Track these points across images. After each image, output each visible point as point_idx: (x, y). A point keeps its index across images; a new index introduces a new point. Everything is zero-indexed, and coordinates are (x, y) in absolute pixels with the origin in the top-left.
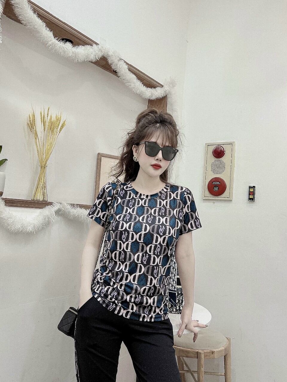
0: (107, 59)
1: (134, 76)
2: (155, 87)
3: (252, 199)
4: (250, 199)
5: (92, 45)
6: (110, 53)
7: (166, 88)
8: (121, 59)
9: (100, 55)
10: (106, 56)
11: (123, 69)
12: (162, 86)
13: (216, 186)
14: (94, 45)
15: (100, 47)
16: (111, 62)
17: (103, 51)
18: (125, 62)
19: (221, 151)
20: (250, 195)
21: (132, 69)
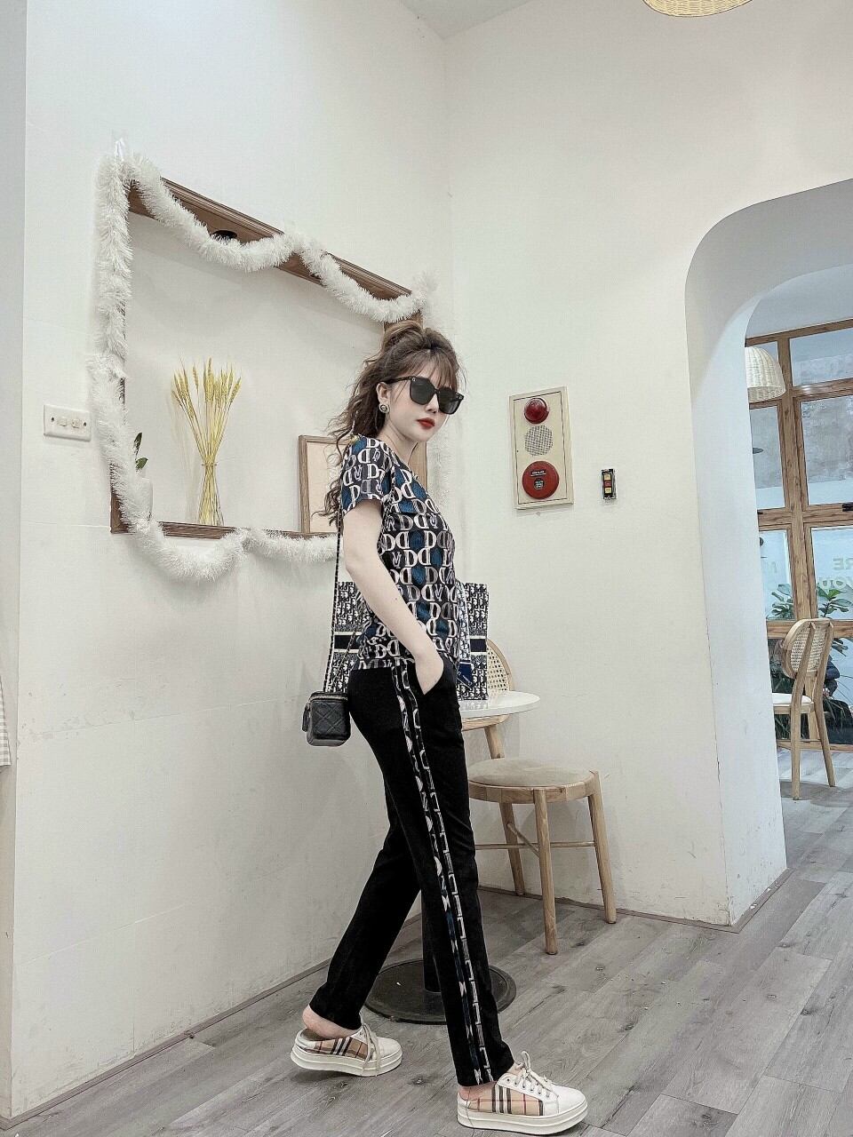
0: (299, 257)
1: (353, 282)
2: (394, 297)
3: (609, 496)
4: (606, 495)
5: (271, 236)
6: (306, 246)
7: (418, 295)
8: (326, 254)
9: (288, 252)
10: (297, 253)
11: (330, 271)
12: (410, 292)
13: (539, 479)
14: (276, 236)
15: (286, 237)
16: (309, 262)
17: (292, 243)
18: (334, 257)
19: (541, 407)
20: (604, 487)
21: (349, 270)
